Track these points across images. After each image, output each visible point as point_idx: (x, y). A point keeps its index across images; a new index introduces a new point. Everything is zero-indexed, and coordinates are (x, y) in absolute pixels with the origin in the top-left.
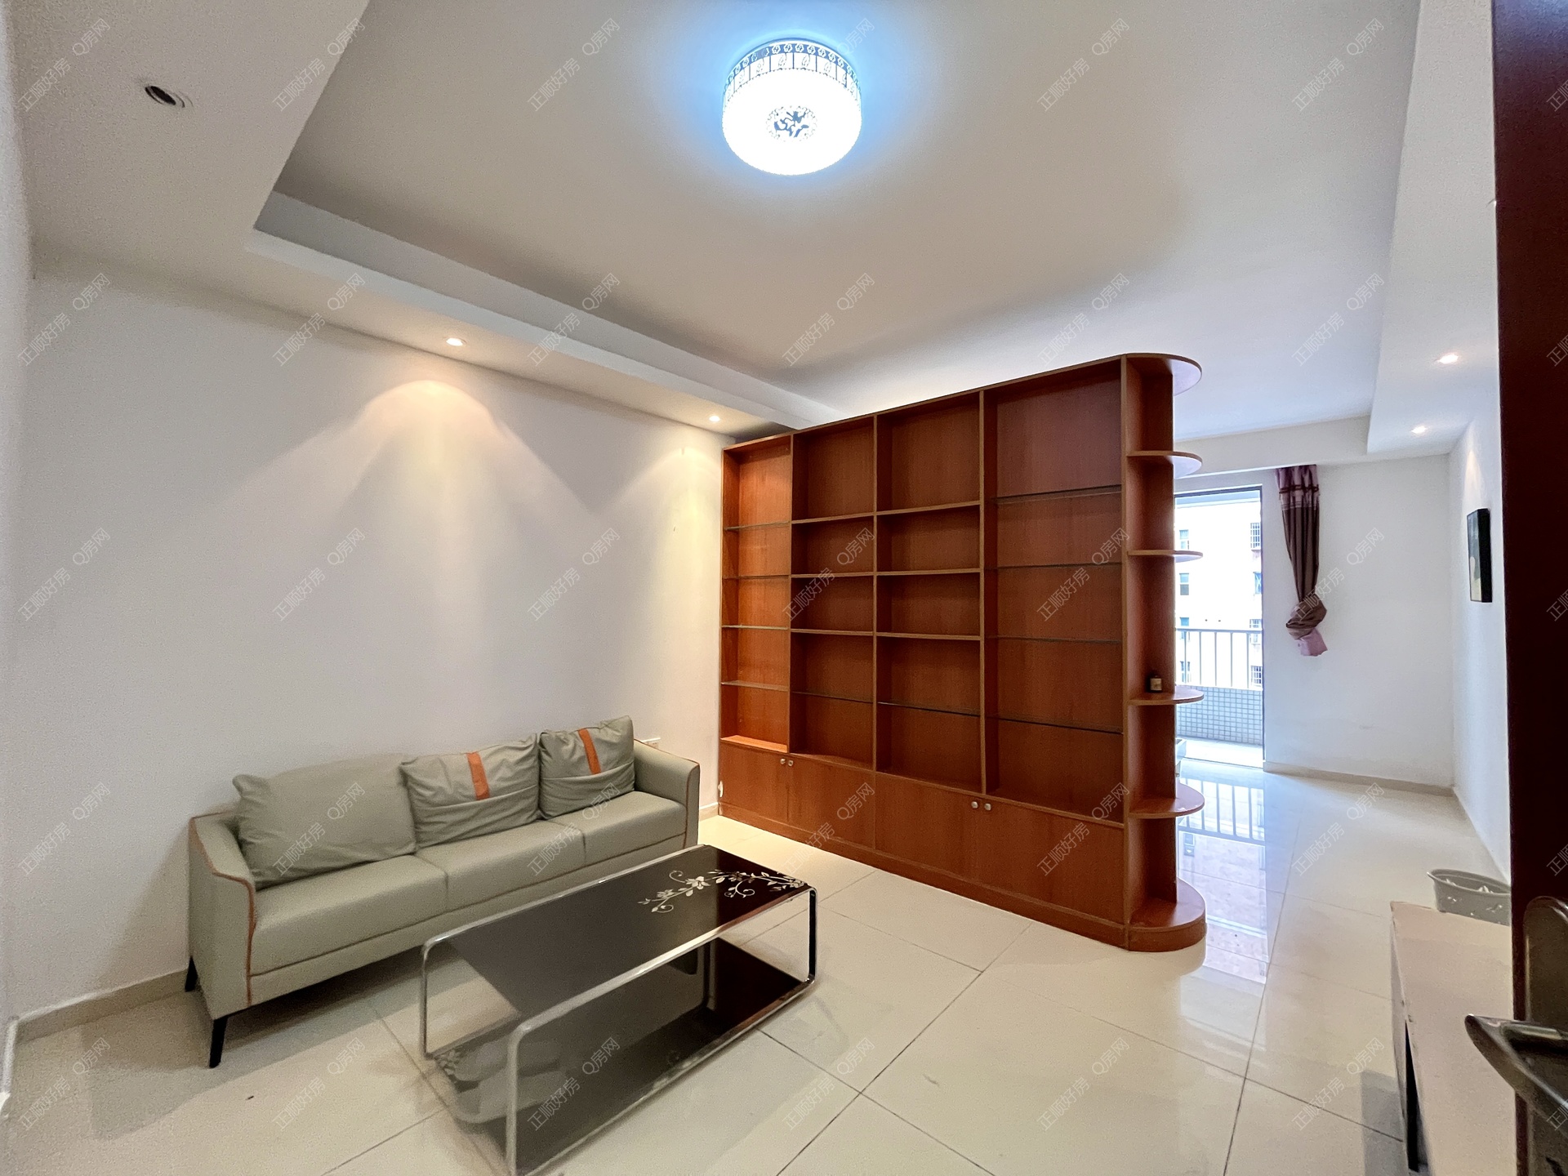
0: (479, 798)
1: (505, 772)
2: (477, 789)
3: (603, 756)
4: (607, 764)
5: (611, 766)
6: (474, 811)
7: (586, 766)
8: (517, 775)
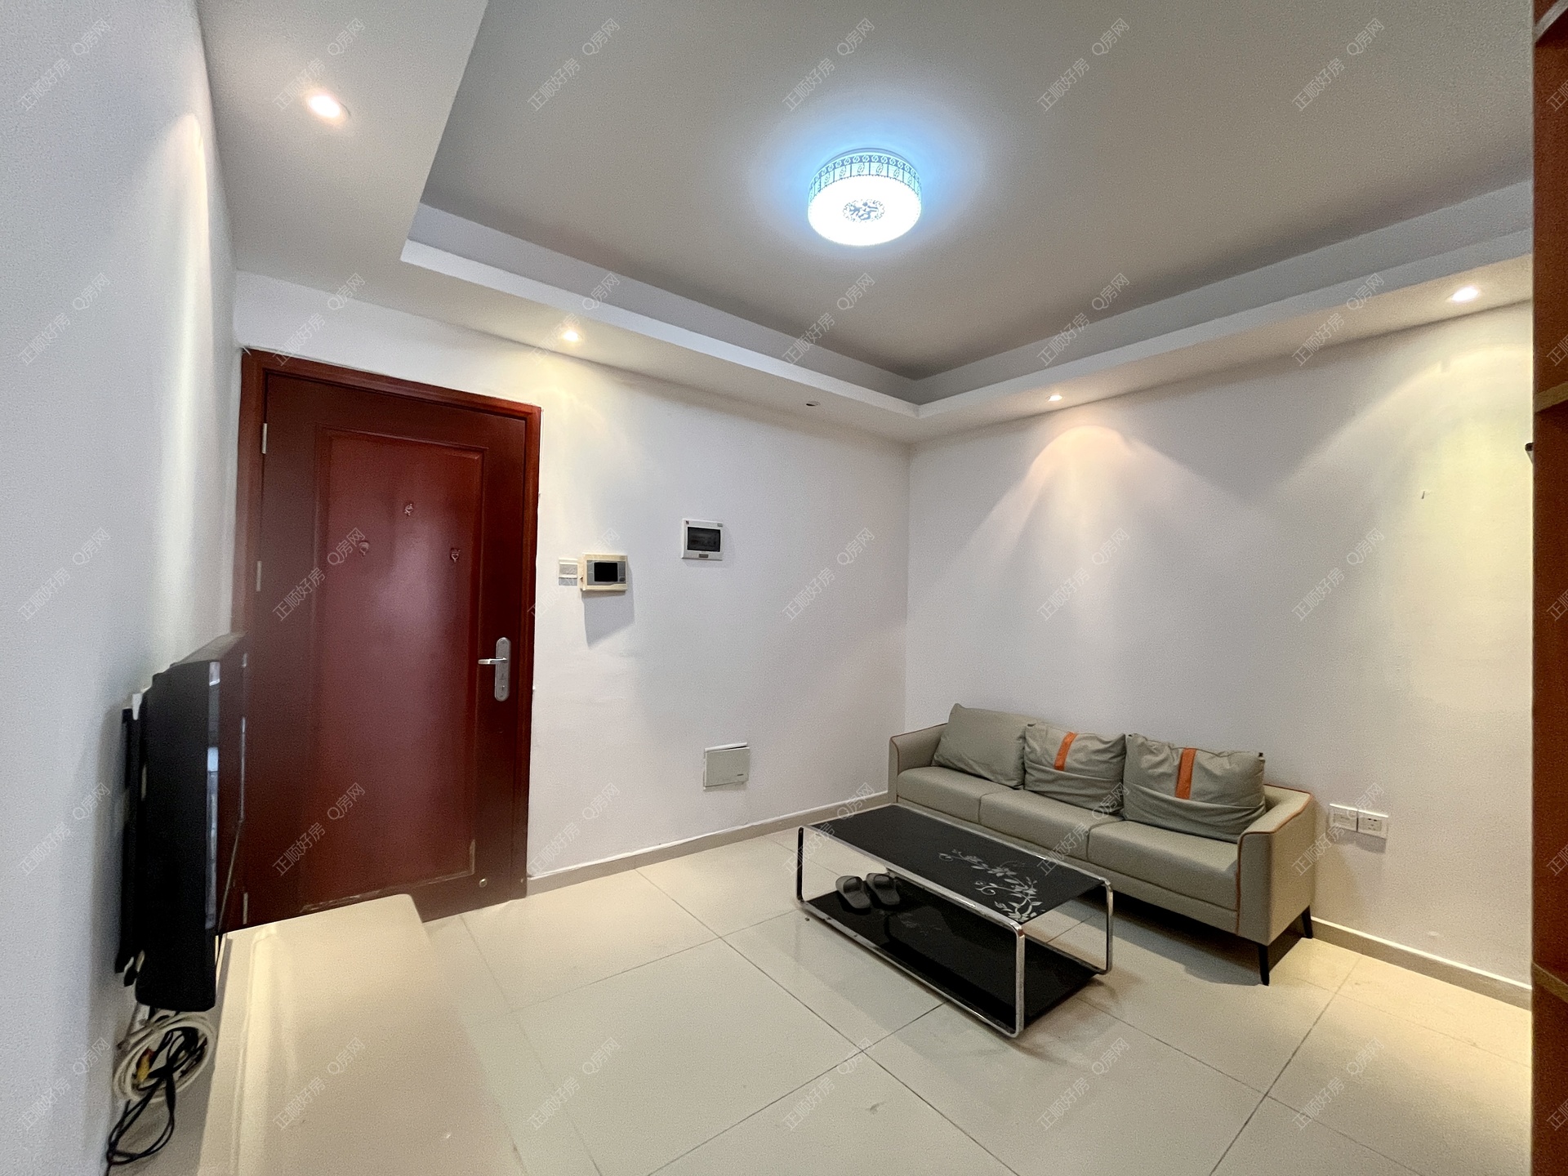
0: (1058, 768)
1: (1081, 756)
2: (1057, 760)
3: (1196, 785)
4: (1201, 794)
5: (1207, 798)
6: (1050, 777)
7: (1171, 785)
8: (1090, 762)
